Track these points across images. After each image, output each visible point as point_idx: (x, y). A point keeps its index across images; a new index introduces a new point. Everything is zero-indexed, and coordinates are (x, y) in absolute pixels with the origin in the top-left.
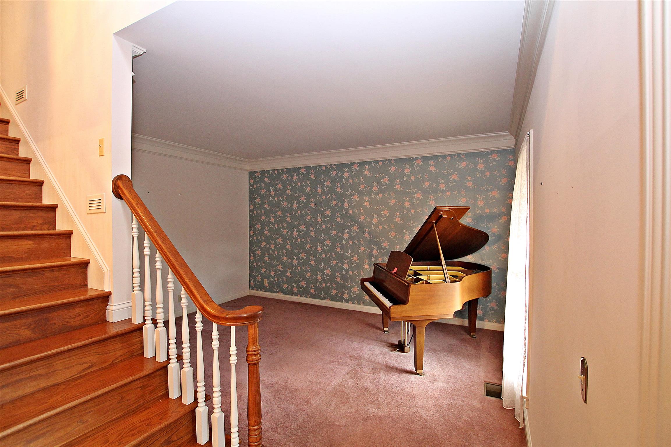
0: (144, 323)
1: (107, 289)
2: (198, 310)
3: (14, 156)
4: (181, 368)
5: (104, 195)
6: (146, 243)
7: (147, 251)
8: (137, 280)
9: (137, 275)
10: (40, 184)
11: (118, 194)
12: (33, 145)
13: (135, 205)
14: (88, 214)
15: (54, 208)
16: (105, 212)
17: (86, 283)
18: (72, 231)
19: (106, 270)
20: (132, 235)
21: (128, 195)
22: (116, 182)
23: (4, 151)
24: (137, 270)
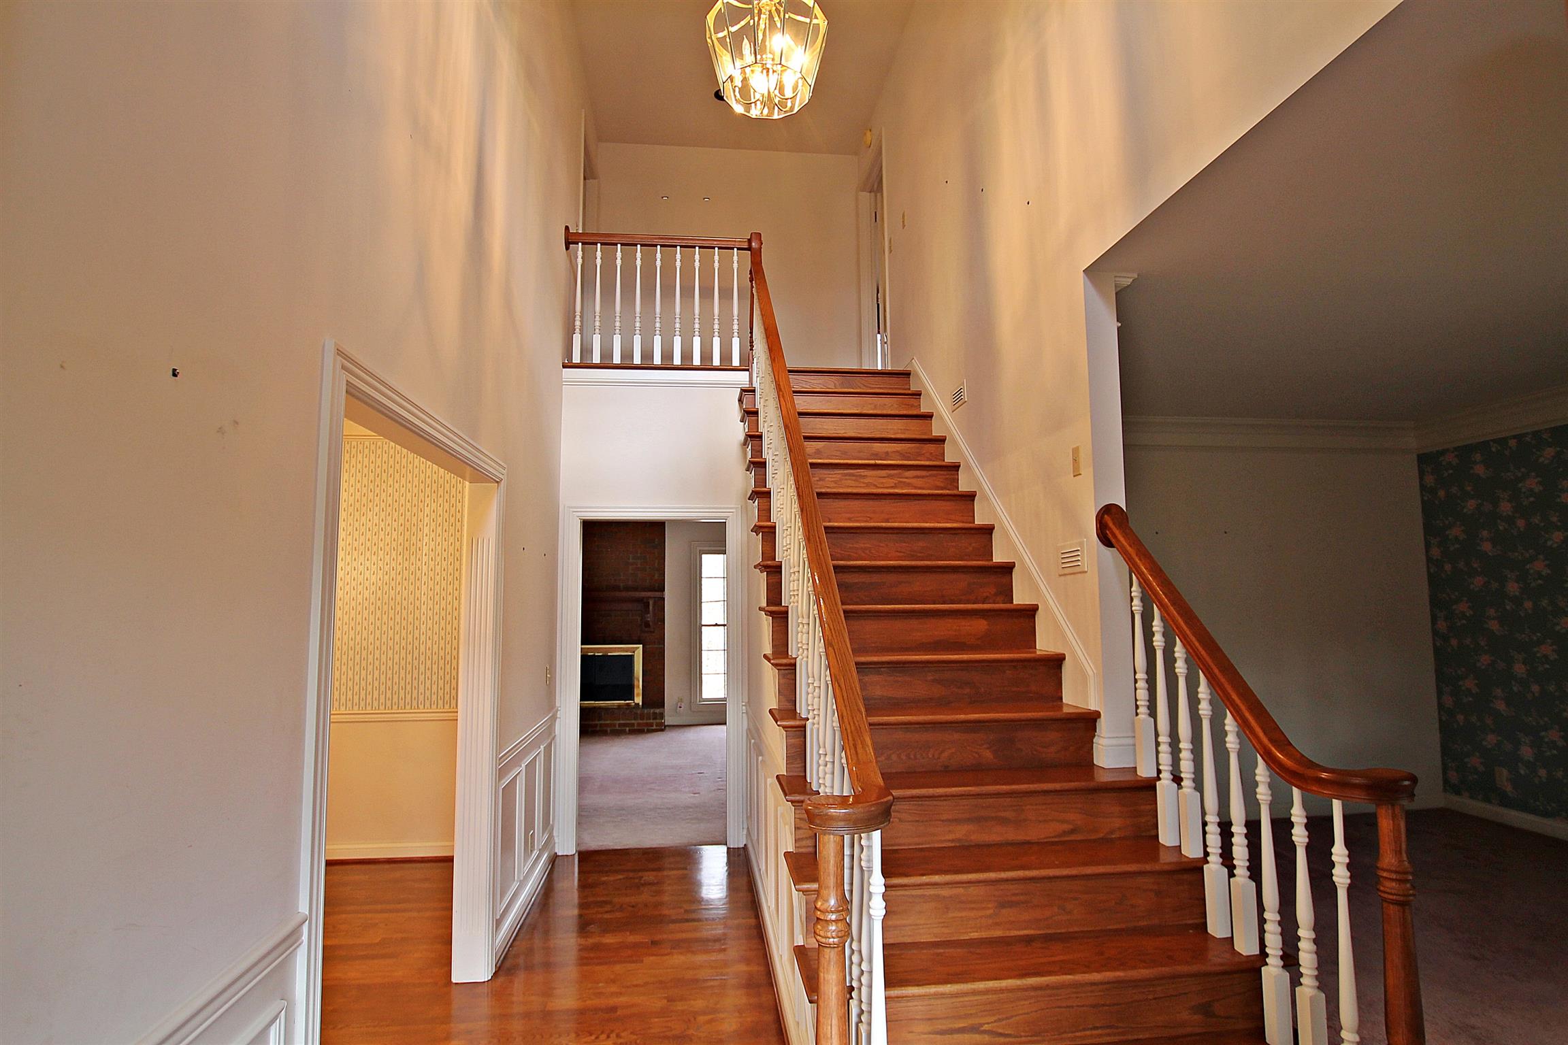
0: (1159, 779)
1: (1093, 707)
2: (1259, 758)
3: (955, 492)
4: (1231, 875)
5: (1084, 541)
6: (1157, 625)
7: (1158, 641)
8: (1143, 694)
9: (1142, 684)
10: (988, 530)
11: (1105, 539)
12: (977, 471)
13: (1134, 556)
14: (1060, 576)
15: (1008, 568)
16: (1086, 572)
17: (1060, 694)
18: (1037, 605)
19: (1090, 673)
20: (1132, 612)
21: (1122, 539)
22: (1102, 517)
23: (942, 485)
24: (1141, 675)
